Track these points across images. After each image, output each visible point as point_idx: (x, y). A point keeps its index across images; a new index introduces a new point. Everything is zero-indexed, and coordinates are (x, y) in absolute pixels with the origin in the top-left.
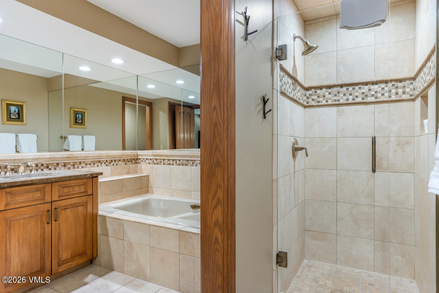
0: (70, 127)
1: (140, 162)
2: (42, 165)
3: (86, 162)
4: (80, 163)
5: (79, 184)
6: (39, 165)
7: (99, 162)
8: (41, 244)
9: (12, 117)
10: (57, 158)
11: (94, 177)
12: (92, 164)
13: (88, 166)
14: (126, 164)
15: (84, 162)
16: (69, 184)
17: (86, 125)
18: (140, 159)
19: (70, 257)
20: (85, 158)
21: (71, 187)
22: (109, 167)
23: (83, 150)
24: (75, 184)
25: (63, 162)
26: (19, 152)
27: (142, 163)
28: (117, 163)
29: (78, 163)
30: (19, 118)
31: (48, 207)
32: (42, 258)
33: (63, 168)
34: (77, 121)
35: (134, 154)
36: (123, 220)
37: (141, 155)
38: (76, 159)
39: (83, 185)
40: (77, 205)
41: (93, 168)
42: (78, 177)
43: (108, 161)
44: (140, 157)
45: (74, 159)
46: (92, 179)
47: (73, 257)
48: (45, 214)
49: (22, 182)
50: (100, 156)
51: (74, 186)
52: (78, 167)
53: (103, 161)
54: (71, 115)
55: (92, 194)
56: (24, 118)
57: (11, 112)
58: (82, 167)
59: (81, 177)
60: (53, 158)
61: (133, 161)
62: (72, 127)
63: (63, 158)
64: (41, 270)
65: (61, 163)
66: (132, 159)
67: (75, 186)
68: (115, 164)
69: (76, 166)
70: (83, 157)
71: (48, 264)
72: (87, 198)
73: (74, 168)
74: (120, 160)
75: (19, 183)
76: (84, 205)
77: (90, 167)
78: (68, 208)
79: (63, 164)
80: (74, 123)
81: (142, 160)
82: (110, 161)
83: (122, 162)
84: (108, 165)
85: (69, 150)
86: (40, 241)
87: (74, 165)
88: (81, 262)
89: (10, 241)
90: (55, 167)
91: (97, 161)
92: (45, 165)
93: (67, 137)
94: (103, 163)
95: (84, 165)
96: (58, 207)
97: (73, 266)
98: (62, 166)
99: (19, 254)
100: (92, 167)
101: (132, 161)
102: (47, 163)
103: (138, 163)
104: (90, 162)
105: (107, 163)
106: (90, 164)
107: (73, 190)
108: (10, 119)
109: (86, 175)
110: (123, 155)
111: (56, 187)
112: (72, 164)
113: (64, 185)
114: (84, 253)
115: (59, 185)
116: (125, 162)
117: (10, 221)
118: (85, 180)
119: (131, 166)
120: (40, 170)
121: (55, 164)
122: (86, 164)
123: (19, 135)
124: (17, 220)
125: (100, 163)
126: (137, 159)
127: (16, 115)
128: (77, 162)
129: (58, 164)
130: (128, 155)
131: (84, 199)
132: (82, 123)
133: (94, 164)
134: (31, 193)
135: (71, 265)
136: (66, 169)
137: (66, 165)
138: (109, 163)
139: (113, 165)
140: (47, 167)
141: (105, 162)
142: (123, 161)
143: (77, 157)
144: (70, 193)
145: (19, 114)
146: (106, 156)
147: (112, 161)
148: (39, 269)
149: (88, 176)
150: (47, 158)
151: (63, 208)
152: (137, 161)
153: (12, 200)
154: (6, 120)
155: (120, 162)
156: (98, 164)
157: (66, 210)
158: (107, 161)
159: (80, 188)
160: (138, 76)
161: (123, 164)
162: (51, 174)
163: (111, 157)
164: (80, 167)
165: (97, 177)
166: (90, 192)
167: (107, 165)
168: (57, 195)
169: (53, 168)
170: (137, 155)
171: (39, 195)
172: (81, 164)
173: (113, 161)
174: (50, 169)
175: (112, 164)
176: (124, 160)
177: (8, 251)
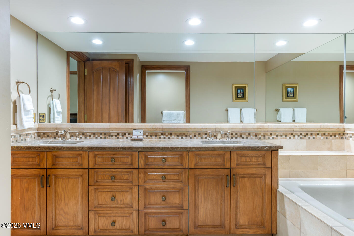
0: (283, 101)
1: (348, 138)
2: (236, 134)
3: (277, 134)
4: (271, 134)
5: (257, 155)
6: (234, 134)
7: (292, 134)
8: (221, 203)
9: (238, 96)
10: (249, 128)
11: (274, 150)
12: (284, 136)
13: (279, 137)
14: (327, 138)
15: (275, 133)
16: (247, 154)
17: (297, 98)
18: (347, 134)
19: (247, 224)
20: (276, 129)
21: (249, 158)
22: (304, 141)
23: (294, 121)
24: (253, 155)
25: (254, 133)
26: (242, 122)
27: (351, 139)
28: (314, 136)
29: (269, 134)
30: (243, 97)
31: (227, 172)
32: (222, 215)
33: (254, 138)
34: (289, 96)
35: (339, 127)
36: (300, 206)
37: (349, 130)
38: (267, 130)
39: (262, 157)
40: (255, 175)
41: (285, 140)
42: (255, 148)
43: (303, 134)
44: (348, 132)
45: (264, 130)
46: (271, 151)
47: (250, 225)
48: (225, 177)
49: (206, 147)
50: (292, 128)
51: (251, 157)
52: (269, 138)
53: (296, 134)
54: (283, 90)
55: (271, 168)
56: (247, 97)
57: (238, 93)
58: (273, 138)
59: (258, 149)
60: (245, 128)
61: (337, 136)
62: (284, 101)
63: (254, 128)
64: (221, 226)
65: (253, 133)
66: (335, 133)
67: (253, 157)
68: (311, 138)
69: (267, 137)
70: (274, 128)
71: (227, 222)
72: (266, 171)
73: (265, 138)
74: (318, 134)
75: (203, 148)
76: (262, 177)
77: (281, 139)
78: (246, 177)
79: (254, 134)
80: (286, 97)
81: (351, 135)
82: (306, 134)
83: (320, 136)
84: (303, 139)
85: (280, 121)
86: (220, 200)
87: (264, 136)
88: (259, 232)
89: (198, 194)
90: (247, 136)
91: (289, 133)
92: (238, 134)
93: (279, 110)
94: (296, 136)
95: (275, 136)
96: (236, 174)
97: (249, 233)
98: (253, 136)
99: (204, 206)
100: (283, 139)
101: (335, 136)
102: (241, 133)
103: (346, 138)
104: (282, 134)
105: (301, 136)
106: (281, 136)
107: (250, 160)
108: (237, 98)
109: (264, 147)
110: (322, 129)
111: (234, 155)
112: (262, 134)
113: (242, 155)
114: (262, 225)
115: (237, 154)
116: (325, 136)
117: (198, 178)
118: (263, 153)
119: (335, 142)
120: (234, 138)
121: (248, 134)
122: (277, 136)
123: (243, 109)
124: (203, 178)
125: (293, 136)
126: (344, 134)
127: (241, 94)
128: (267, 133)
129: (249, 134)
130: (329, 129)
131: (262, 171)
132: (293, 97)
133: (286, 136)
134: (214, 158)
135: (249, 232)
136: (257, 139)
137: (257, 136)
138: (304, 136)
139: (309, 138)
140: (241, 136)
141: (299, 134)
142: (322, 135)
143: (268, 128)
144: (247, 163)
145: (243, 93)
146: (299, 129)
147: (307, 134)
148: (219, 224)
149: (265, 148)
150: (240, 128)
151: (241, 176)
152: (344, 136)
153: (199, 161)
154: (235, 99)
155: (318, 136)
156: (290, 136)
157: (244, 178)
158: (301, 134)
159: (258, 160)
160: (347, 35)
161: (322, 138)
162: (240, 143)
163: (306, 130)
164: (271, 138)
165: (277, 150)
166: (269, 165)
167: (301, 138)
168: (236, 163)
169: (245, 137)
170: (344, 129)
171: (220, 160)
172: (272, 136)
173: (309, 134)
174: (243, 138)
175: (307, 137)
176: (324, 134)
177: (197, 201)
